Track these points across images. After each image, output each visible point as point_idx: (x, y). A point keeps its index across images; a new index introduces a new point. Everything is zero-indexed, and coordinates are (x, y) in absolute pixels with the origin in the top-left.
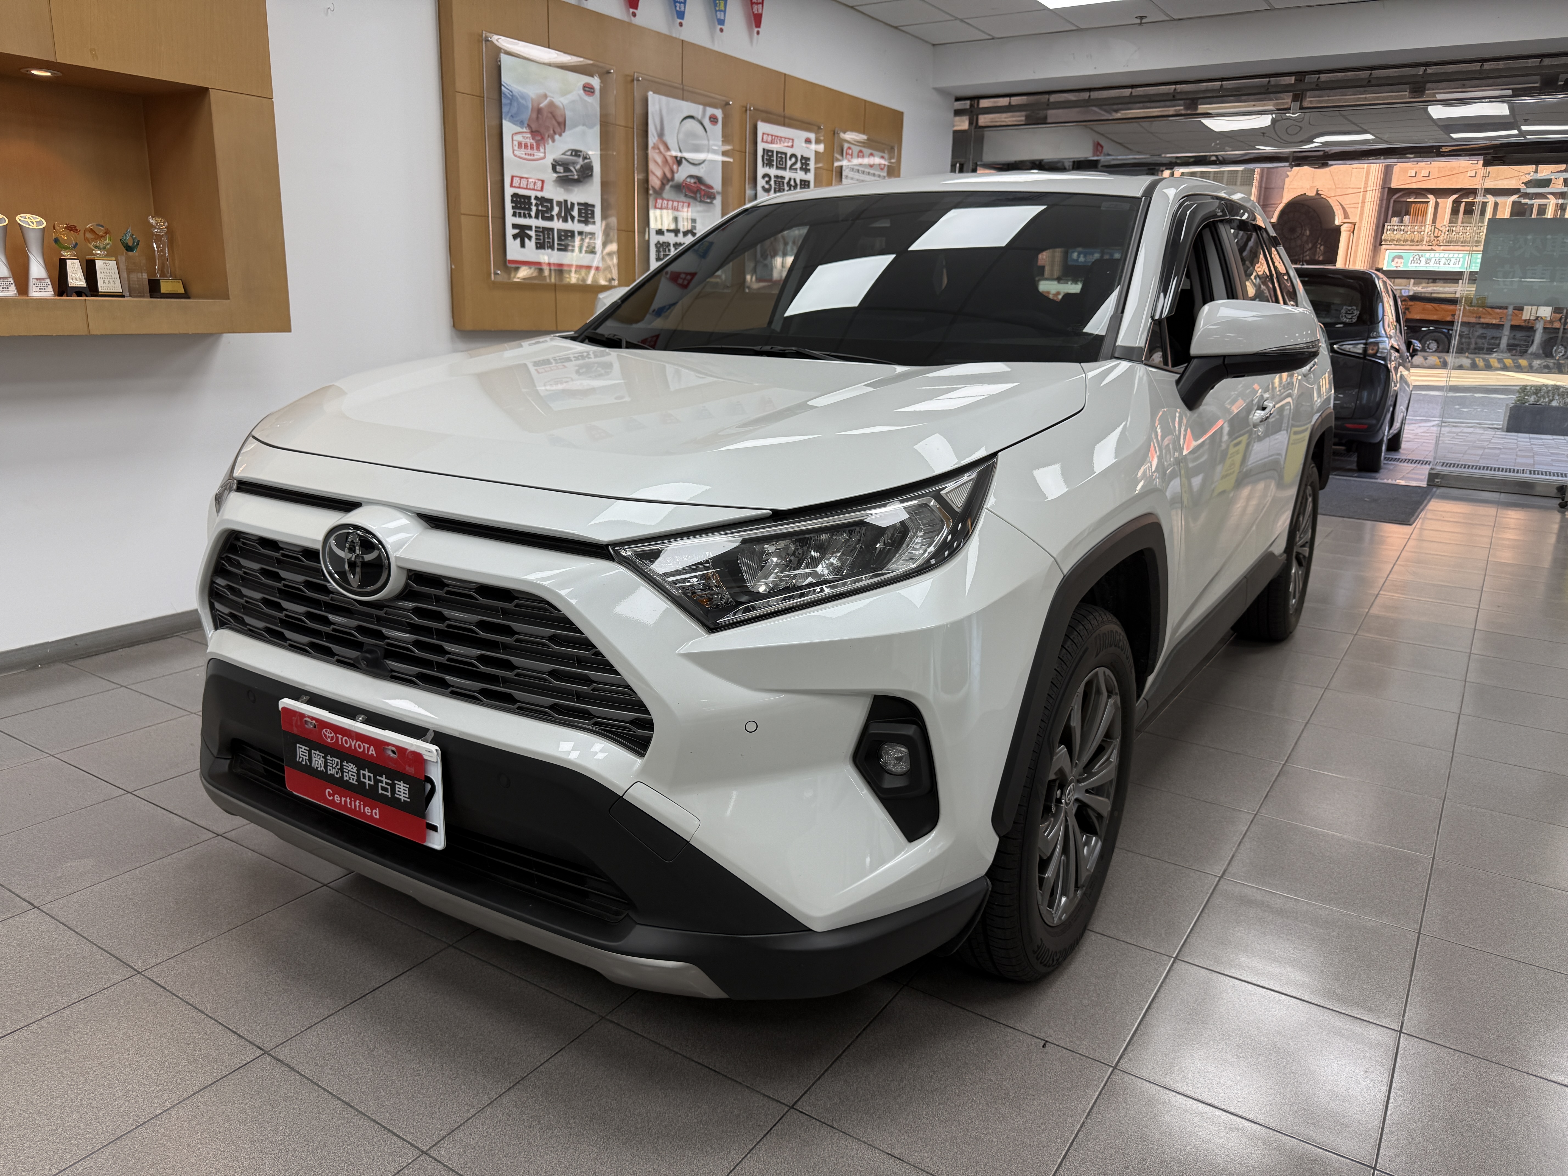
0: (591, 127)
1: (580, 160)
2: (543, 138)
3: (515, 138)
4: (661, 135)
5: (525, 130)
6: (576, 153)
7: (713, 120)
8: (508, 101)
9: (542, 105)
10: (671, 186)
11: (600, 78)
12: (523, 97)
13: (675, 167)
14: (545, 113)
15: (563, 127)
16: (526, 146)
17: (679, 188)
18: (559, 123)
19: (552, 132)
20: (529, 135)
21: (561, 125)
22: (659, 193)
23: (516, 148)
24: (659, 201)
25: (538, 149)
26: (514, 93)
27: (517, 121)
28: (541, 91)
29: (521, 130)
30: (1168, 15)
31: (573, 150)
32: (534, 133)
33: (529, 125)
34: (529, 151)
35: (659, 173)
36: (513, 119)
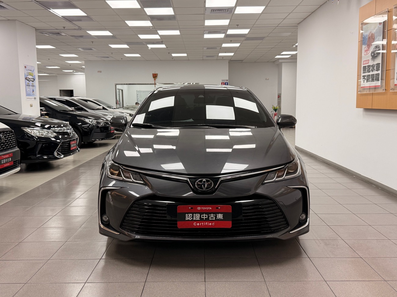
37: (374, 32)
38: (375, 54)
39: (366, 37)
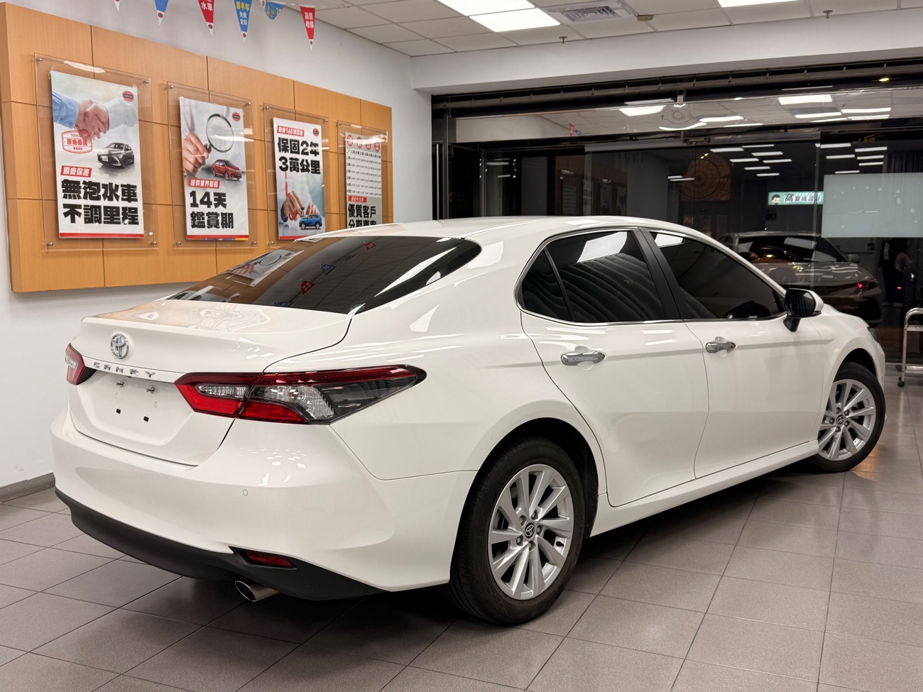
0: (132, 126)
1: (123, 151)
2: (89, 135)
3: (64, 136)
4: (192, 130)
5: (73, 129)
6: (119, 146)
7: (236, 117)
8: (59, 107)
9: (88, 110)
10: (203, 169)
11: (138, 88)
12: (71, 104)
13: (205, 155)
14: (91, 116)
15: (106, 126)
16: (75, 142)
17: (209, 170)
18: (103, 123)
19: (97, 130)
20: (77, 134)
21: (105, 125)
22: (192, 175)
23: (65, 144)
24: (193, 181)
25: (85, 144)
26: (64, 101)
27: (66, 122)
28: (87, 99)
29: (69, 129)
30: (582, 36)
31: (116, 144)
32: (81, 131)
33: (77, 126)
34: (78, 146)
35: (192, 160)
36: (63, 121)
37: (105, 106)
38: (116, 162)
39: (72, 108)
